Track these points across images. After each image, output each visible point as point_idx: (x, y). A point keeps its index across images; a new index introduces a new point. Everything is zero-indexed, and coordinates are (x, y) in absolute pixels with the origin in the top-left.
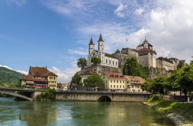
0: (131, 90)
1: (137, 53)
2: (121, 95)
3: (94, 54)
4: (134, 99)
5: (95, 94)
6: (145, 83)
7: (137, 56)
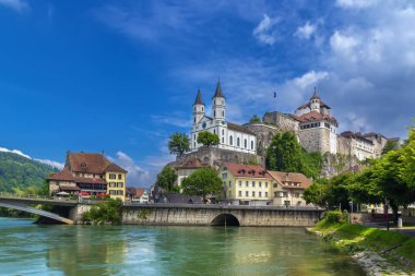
0: (283, 203)
1: (297, 123)
2: (261, 211)
3: (204, 125)
4: (287, 221)
5: (205, 210)
6: (312, 187)
7: (296, 129)
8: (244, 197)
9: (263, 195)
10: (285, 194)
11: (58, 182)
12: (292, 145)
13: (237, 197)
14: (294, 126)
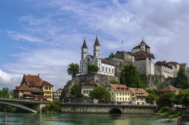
0: (136, 103)
1: (133, 58)
3: (89, 60)
5: (105, 106)
6: (149, 96)
7: (133, 61)
8: (119, 100)
9: (127, 99)
10: (138, 99)
11: (23, 91)
12: (134, 71)
13: (116, 100)
14: (132, 59)
